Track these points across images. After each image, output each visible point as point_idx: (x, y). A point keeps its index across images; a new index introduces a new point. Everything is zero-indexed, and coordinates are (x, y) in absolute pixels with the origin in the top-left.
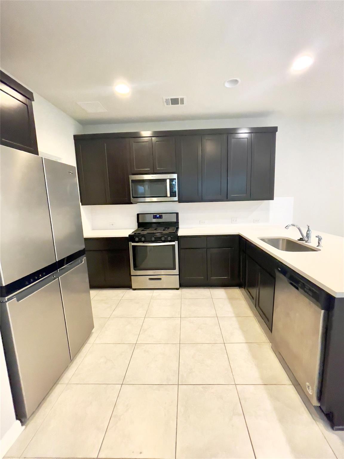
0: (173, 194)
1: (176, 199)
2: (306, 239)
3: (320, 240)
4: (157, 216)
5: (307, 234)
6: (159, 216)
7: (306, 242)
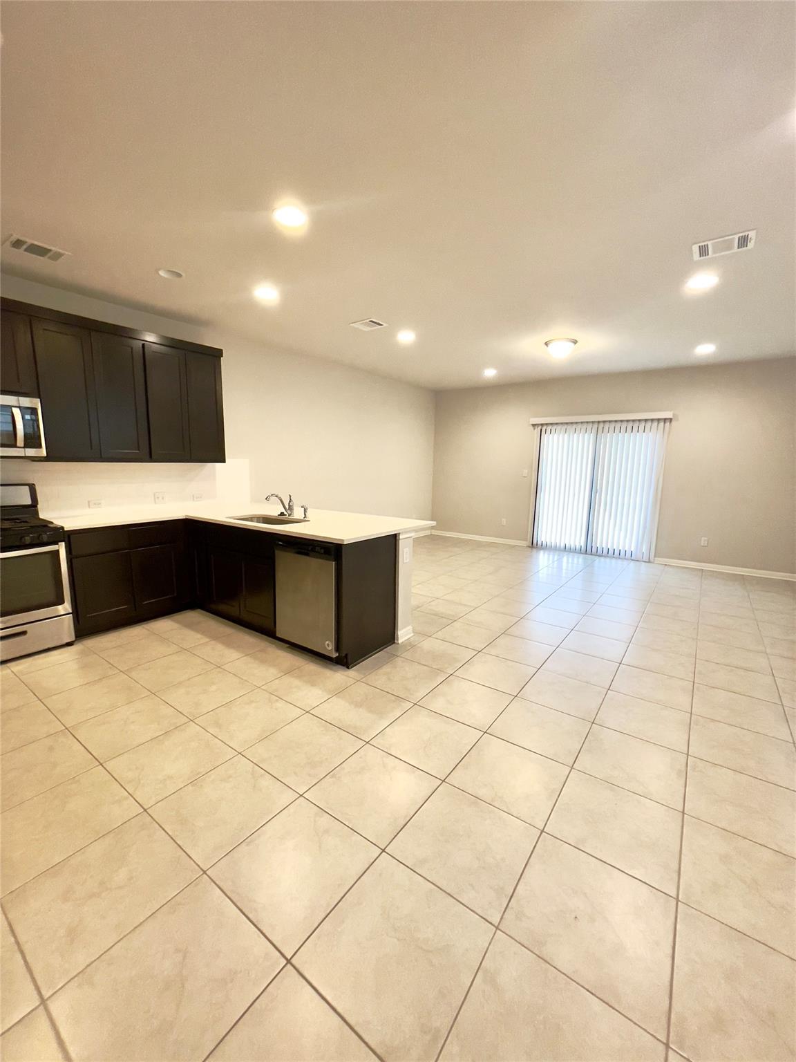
5: (290, 505)
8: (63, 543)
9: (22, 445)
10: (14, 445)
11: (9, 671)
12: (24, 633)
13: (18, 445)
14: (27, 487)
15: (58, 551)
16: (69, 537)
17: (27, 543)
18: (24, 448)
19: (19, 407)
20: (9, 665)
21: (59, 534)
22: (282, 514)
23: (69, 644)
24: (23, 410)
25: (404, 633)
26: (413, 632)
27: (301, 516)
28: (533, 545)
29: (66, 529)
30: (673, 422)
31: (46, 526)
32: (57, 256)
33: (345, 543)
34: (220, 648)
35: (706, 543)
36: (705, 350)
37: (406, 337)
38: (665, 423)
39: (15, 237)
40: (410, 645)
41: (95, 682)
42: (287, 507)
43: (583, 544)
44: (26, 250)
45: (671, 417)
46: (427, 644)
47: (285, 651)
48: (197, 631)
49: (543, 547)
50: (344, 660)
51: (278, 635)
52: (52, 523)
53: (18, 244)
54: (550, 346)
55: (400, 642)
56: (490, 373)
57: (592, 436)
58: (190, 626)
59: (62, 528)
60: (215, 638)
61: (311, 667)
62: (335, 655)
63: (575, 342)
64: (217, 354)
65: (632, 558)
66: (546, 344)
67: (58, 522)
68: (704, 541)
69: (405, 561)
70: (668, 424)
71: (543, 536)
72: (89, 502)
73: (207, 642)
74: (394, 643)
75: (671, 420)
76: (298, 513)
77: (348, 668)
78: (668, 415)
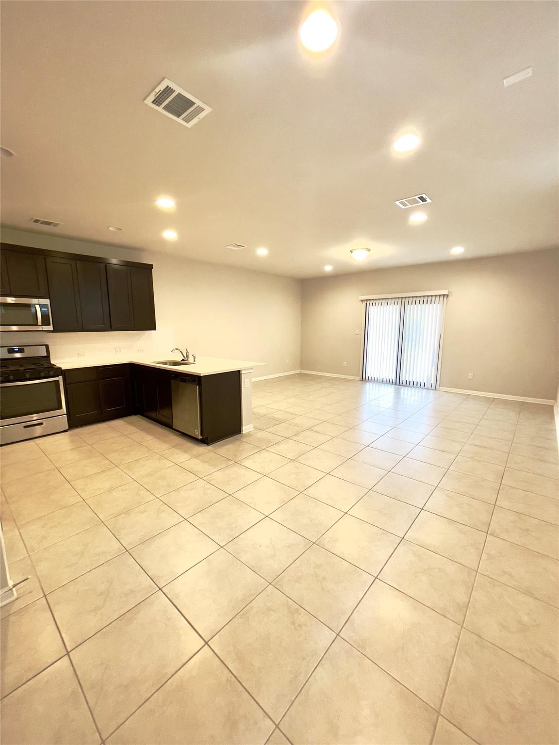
0: (45, 322)
1: (51, 328)
2: (187, 359)
3: (194, 357)
4: (15, 350)
5: (187, 355)
6: (17, 349)
7: (187, 361)
8: (61, 376)
9: (41, 325)
10: (37, 325)
11: (33, 443)
12: (41, 424)
13: (39, 324)
14: (44, 346)
15: (58, 381)
16: (65, 373)
17: (43, 376)
18: (42, 325)
19: (39, 304)
20: (35, 440)
21: (59, 371)
22: (183, 360)
23: (65, 431)
24: (41, 306)
25: (246, 428)
26: (254, 428)
27: (192, 361)
28: (363, 379)
29: (62, 369)
30: (449, 298)
31: (52, 367)
32: (56, 225)
33: (201, 375)
34: (143, 434)
35: (472, 377)
36: (457, 251)
37: (262, 252)
38: (444, 297)
39: (35, 218)
40: (249, 435)
41: (74, 449)
42: (185, 356)
43: (394, 378)
44: (41, 223)
45: (447, 294)
46: (260, 435)
47: (178, 436)
48: (134, 426)
49: (369, 380)
50: (206, 440)
51: (174, 427)
52: (55, 366)
53: (36, 221)
54: (354, 252)
55: (244, 433)
56: (328, 269)
57: (398, 307)
58: (130, 423)
59: (61, 368)
60: (143, 430)
61: (189, 444)
62: (200, 437)
63: (369, 250)
64: (150, 267)
65: (425, 387)
66: (351, 251)
67: (58, 365)
68: (470, 376)
69: (246, 386)
70: (445, 298)
71: (370, 373)
72: (78, 354)
73: (138, 432)
74: (240, 433)
75: (448, 296)
76: (191, 360)
77: (208, 445)
78: (445, 292)
